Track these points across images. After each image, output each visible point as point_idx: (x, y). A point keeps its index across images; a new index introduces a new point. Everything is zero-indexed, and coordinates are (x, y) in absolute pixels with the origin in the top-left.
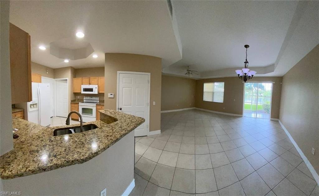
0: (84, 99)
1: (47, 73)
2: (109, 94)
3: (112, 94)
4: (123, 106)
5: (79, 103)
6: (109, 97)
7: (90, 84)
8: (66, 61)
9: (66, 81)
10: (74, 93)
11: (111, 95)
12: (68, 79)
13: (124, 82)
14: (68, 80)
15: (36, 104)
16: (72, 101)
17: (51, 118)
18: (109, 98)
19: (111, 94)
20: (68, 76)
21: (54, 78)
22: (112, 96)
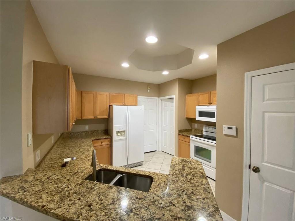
0: (204, 130)
1: (149, 91)
2: (225, 127)
3: (231, 128)
4: (264, 164)
5: (191, 136)
6: (224, 133)
7: (210, 104)
8: (166, 73)
9: (171, 100)
10: (187, 118)
11: (230, 130)
12: (174, 96)
13: (266, 97)
14: (174, 99)
15: (124, 131)
16: (180, 131)
17: (145, 153)
18: (226, 135)
19: (229, 128)
20: (175, 93)
21: (159, 97)
22: (233, 132)
